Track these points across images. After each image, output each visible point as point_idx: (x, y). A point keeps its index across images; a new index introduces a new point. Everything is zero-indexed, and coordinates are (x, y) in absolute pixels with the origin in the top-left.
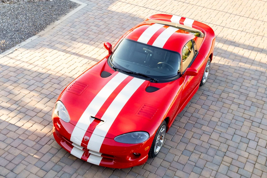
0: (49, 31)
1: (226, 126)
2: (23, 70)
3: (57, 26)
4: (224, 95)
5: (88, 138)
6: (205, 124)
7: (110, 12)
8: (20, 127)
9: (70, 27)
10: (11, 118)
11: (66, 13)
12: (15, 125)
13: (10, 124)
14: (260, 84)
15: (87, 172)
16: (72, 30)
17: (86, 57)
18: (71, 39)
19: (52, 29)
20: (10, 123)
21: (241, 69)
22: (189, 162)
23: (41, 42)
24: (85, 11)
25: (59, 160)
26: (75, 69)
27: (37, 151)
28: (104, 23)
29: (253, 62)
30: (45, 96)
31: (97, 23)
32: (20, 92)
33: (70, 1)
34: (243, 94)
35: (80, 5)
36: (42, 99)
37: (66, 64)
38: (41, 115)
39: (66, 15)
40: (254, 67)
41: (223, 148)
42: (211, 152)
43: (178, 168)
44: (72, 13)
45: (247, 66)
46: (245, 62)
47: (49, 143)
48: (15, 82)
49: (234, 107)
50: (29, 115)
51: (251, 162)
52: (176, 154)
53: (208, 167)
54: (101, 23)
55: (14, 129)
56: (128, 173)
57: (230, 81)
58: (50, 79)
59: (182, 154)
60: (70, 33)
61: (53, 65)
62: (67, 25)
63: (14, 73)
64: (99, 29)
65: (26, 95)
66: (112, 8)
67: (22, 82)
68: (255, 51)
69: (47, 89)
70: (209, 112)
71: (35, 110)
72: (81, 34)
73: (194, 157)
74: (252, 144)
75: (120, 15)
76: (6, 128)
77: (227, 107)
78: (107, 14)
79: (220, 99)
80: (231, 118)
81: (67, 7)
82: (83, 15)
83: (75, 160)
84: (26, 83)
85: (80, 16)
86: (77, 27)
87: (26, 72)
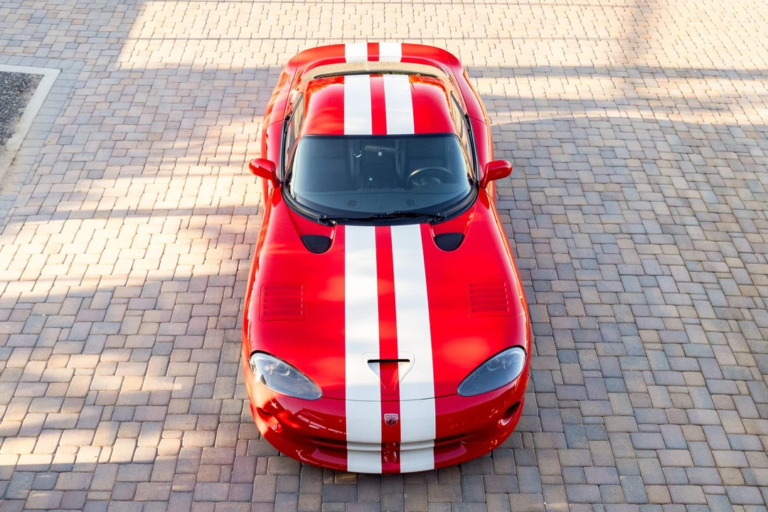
0: (7, 172)
1: (593, 264)
2: (29, 306)
3: (20, 153)
4: (538, 198)
5: (394, 416)
6: (552, 277)
7: (134, 75)
8: (153, 463)
9: (60, 147)
10: (110, 449)
11: (20, 110)
12: (136, 463)
13: (120, 464)
14: (585, 149)
15: (406, 496)
16: (73, 152)
17: (168, 212)
18: (87, 178)
19: (12, 164)
20: (116, 463)
21: (525, 127)
22: (586, 374)
23: (11, 212)
24: (67, 90)
25: (319, 499)
26: (163, 253)
27: (249, 501)
28: (142, 108)
29: (534, 104)
30: (149, 354)
31: (124, 113)
32: (72, 370)
33: (5, 73)
34: (568, 181)
35: (40, 77)
36: (146, 364)
37: (130, 248)
38: (177, 406)
39: (23, 117)
40: (545, 115)
41: (624, 314)
42: (610, 333)
43: (578, 398)
44: (35, 103)
45: (530, 116)
46: (521, 108)
47: (260, 468)
48: (34, 347)
49: (574, 216)
50: (148, 419)
51: (691, 322)
52: (551, 369)
53: (629, 368)
54: (135, 111)
55: (142, 474)
56: (492, 457)
57: (524, 162)
58: (125, 304)
59: (560, 362)
60: (70, 161)
61: (98, 263)
62: (46, 142)
63: (7, 322)
64: (140, 128)
65: (95, 369)
66: (131, 62)
67: (56, 340)
68: (521, 75)
69: (138, 334)
70: (539, 248)
71: (154, 401)
72: (103, 154)
73: (588, 359)
74: (667, 284)
75: (167, 77)
76: (119, 479)
77: (561, 222)
78: (130, 82)
79: (537, 209)
80: (588, 244)
81: (11, 92)
82: (67, 102)
83: (355, 483)
84: (67, 340)
85: (64, 108)
86: (80, 138)
87: (41, 309)
